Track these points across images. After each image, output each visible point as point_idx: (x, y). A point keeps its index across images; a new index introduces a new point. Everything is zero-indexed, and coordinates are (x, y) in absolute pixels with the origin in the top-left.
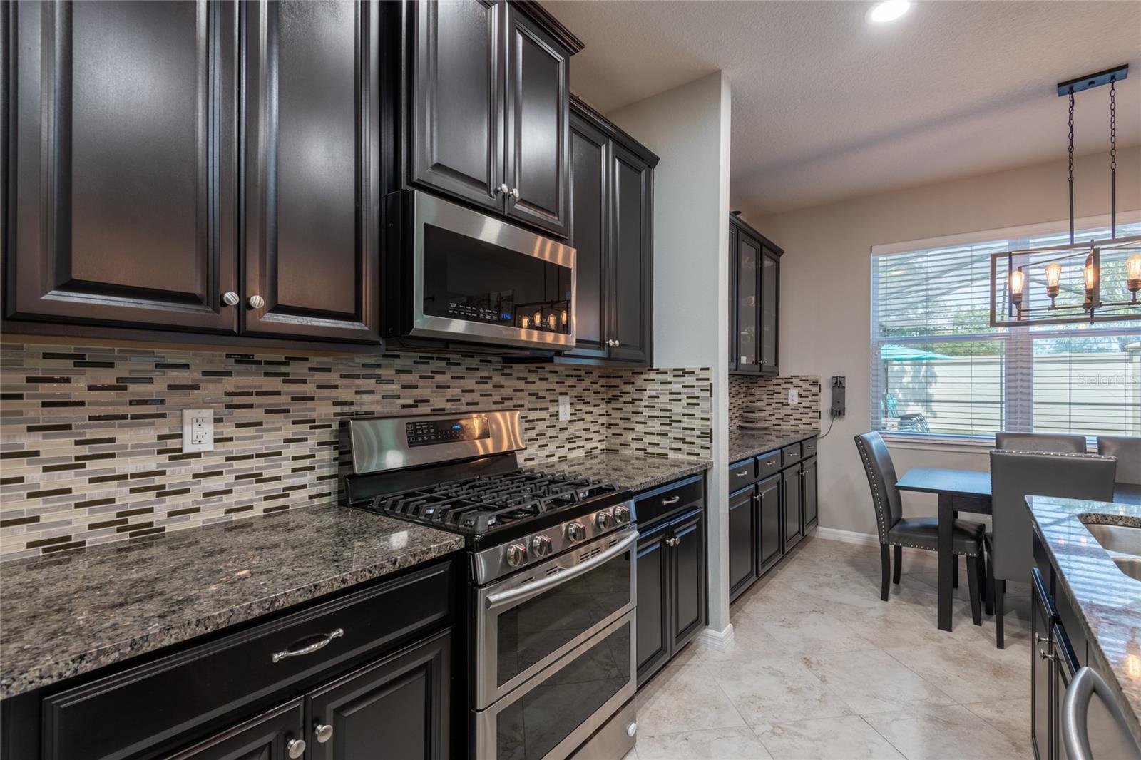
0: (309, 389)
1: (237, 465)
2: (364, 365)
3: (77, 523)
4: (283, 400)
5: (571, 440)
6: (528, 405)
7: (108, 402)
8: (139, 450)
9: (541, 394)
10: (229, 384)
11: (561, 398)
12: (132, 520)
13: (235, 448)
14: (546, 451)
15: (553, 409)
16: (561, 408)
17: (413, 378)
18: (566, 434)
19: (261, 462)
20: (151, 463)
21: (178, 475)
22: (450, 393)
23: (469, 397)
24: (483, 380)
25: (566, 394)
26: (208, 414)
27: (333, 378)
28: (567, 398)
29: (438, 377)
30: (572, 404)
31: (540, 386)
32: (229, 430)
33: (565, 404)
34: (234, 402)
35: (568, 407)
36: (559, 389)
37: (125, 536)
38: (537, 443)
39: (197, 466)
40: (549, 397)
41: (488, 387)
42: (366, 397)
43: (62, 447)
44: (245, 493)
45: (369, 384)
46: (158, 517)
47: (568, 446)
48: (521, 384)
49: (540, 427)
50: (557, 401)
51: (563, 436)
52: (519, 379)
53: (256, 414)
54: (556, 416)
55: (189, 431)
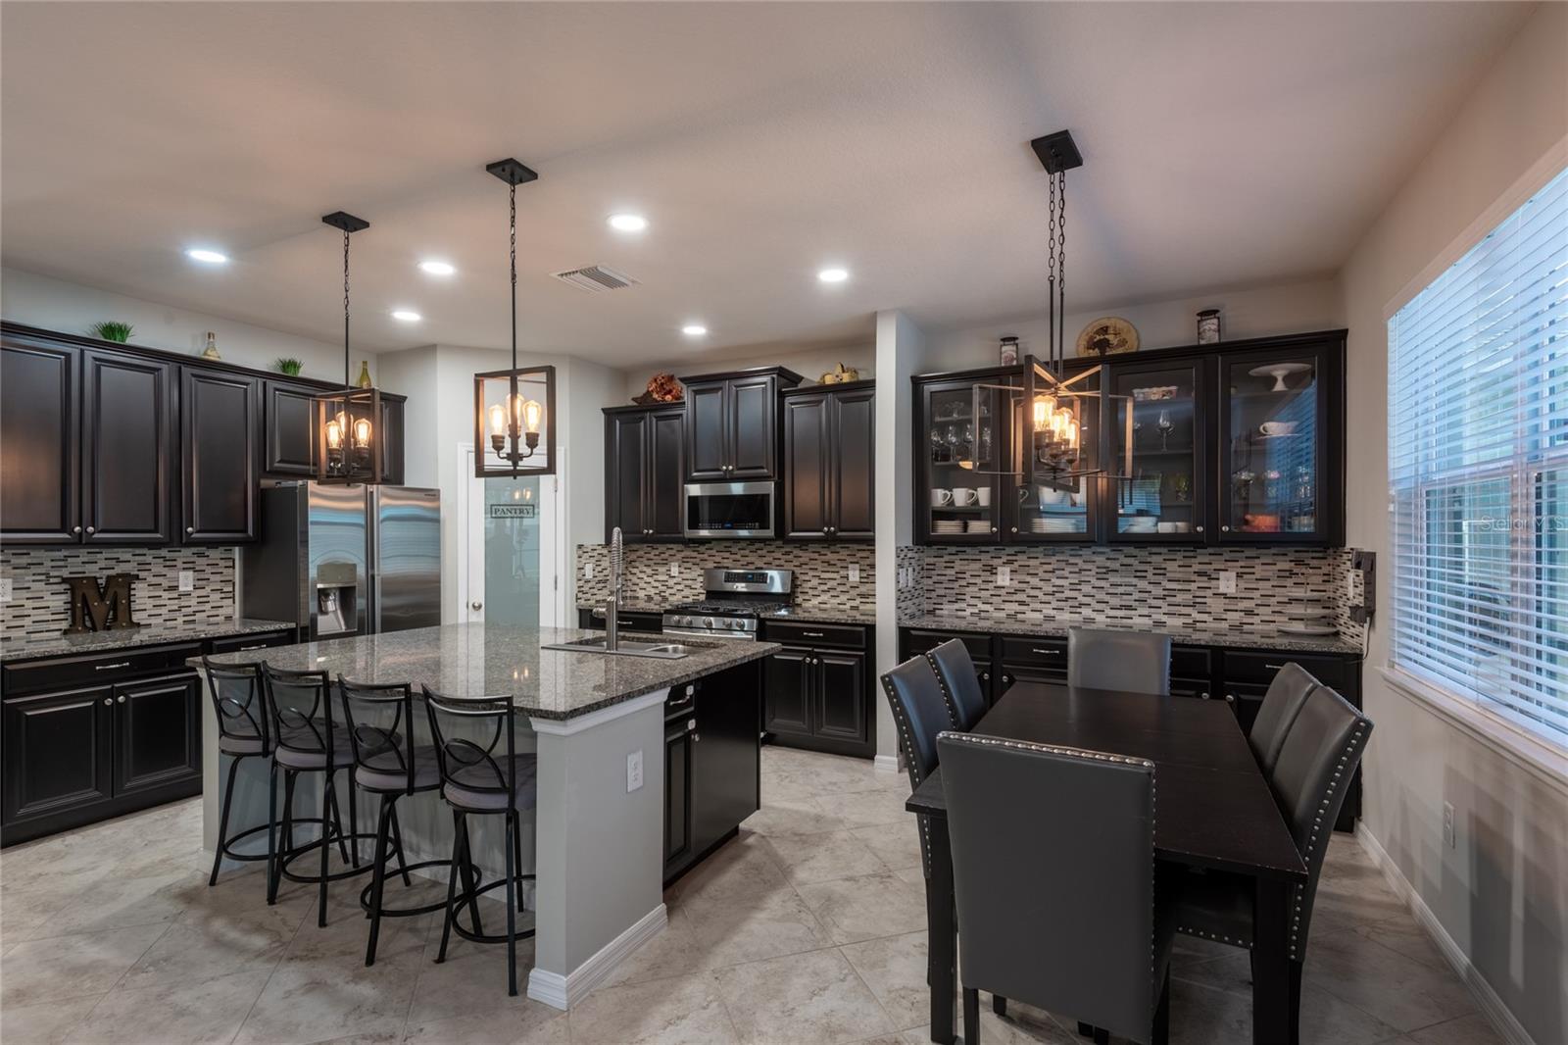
0: (705, 556)
1: (686, 582)
2: (726, 547)
3: (652, 592)
4: (697, 560)
5: (862, 596)
6: (820, 568)
7: (657, 559)
8: (663, 574)
9: (832, 562)
10: (683, 554)
11: (850, 566)
12: (663, 594)
13: (685, 576)
14: (838, 600)
15: (843, 573)
16: (851, 573)
17: (747, 552)
18: (858, 591)
19: (690, 582)
20: (665, 578)
21: (671, 582)
22: (765, 560)
23: (777, 562)
24: (787, 553)
25: (857, 563)
26: (677, 564)
27: (713, 552)
28: (857, 566)
29: (759, 552)
30: (861, 570)
31: (830, 556)
32: (683, 570)
33: (854, 570)
34: (685, 560)
35: (858, 572)
36: (849, 559)
37: (660, 599)
38: (829, 594)
39: (675, 580)
40: (839, 564)
41: (790, 557)
42: (725, 561)
43: (649, 571)
44: (687, 592)
45: (727, 555)
46: (667, 594)
47: (859, 600)
48: (816, 556)
49: (831, 584)
50: (847, 567)
51: (854, 593)
52: (814, 552)
53: (689, 565)
54: (847, 578)
55: (672, 569)
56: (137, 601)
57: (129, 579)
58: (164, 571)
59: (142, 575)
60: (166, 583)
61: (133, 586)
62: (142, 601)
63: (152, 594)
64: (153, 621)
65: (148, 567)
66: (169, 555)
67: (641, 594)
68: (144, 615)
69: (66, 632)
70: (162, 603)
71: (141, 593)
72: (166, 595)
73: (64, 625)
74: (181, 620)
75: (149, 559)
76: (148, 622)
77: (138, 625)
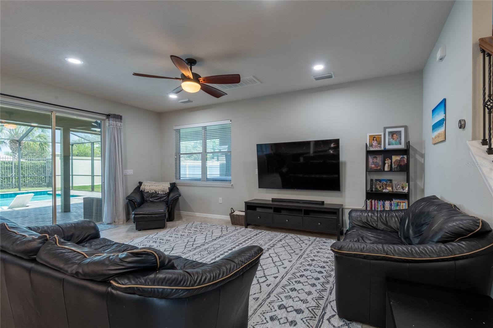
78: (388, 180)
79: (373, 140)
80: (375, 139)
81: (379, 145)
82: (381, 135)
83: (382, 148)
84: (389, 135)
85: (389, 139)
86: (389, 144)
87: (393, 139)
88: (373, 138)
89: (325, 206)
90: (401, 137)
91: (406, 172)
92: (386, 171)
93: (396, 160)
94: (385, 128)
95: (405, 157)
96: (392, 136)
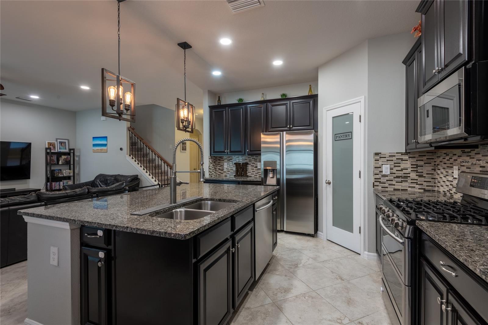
3: (446, 189)
7: (448, 163)
8: (450, 175)
10: (461, 159)
12: (450, 192)
20: (452, 178)
37: (449, 196)
43: (445, 173)
46: (452, 193)
53: (465, 169)
55: (454, 172)
56: (249, 170)
57: (246, 164)
58: (255, 162)
59: (249, 163)
60: (255, 166)
61: (248, 166)
62: (250, 170)
63: (252, 168)
64: (252, 175)
65: (251, 161)
66: (256, 158)
67: (441, 189)
68: (250, 174)
69: (235, 176)
70: (254, 171)
71: (249, 168)
72: (255, 169)
73: (235, 174)
74: (258, 176)
75: (251, 159)
76: (251, 176)
77: (248, 176)
78: (59, 170)
79: (50, 145)
80: (51, 145)
81: (54, 149)
82: (55, 143)
83: (56, 151)
84: (59, 143)
85: (59, 146)
86: (60, 149)
87: (62, 146)
88: (50, 144)
89: (16, 191)
90: (66, 145)
91: (69, 165)
92: (60, 165)
93: (65, 158)
94: (57, 139)
95: (69, 156)
96: (61, 144)
